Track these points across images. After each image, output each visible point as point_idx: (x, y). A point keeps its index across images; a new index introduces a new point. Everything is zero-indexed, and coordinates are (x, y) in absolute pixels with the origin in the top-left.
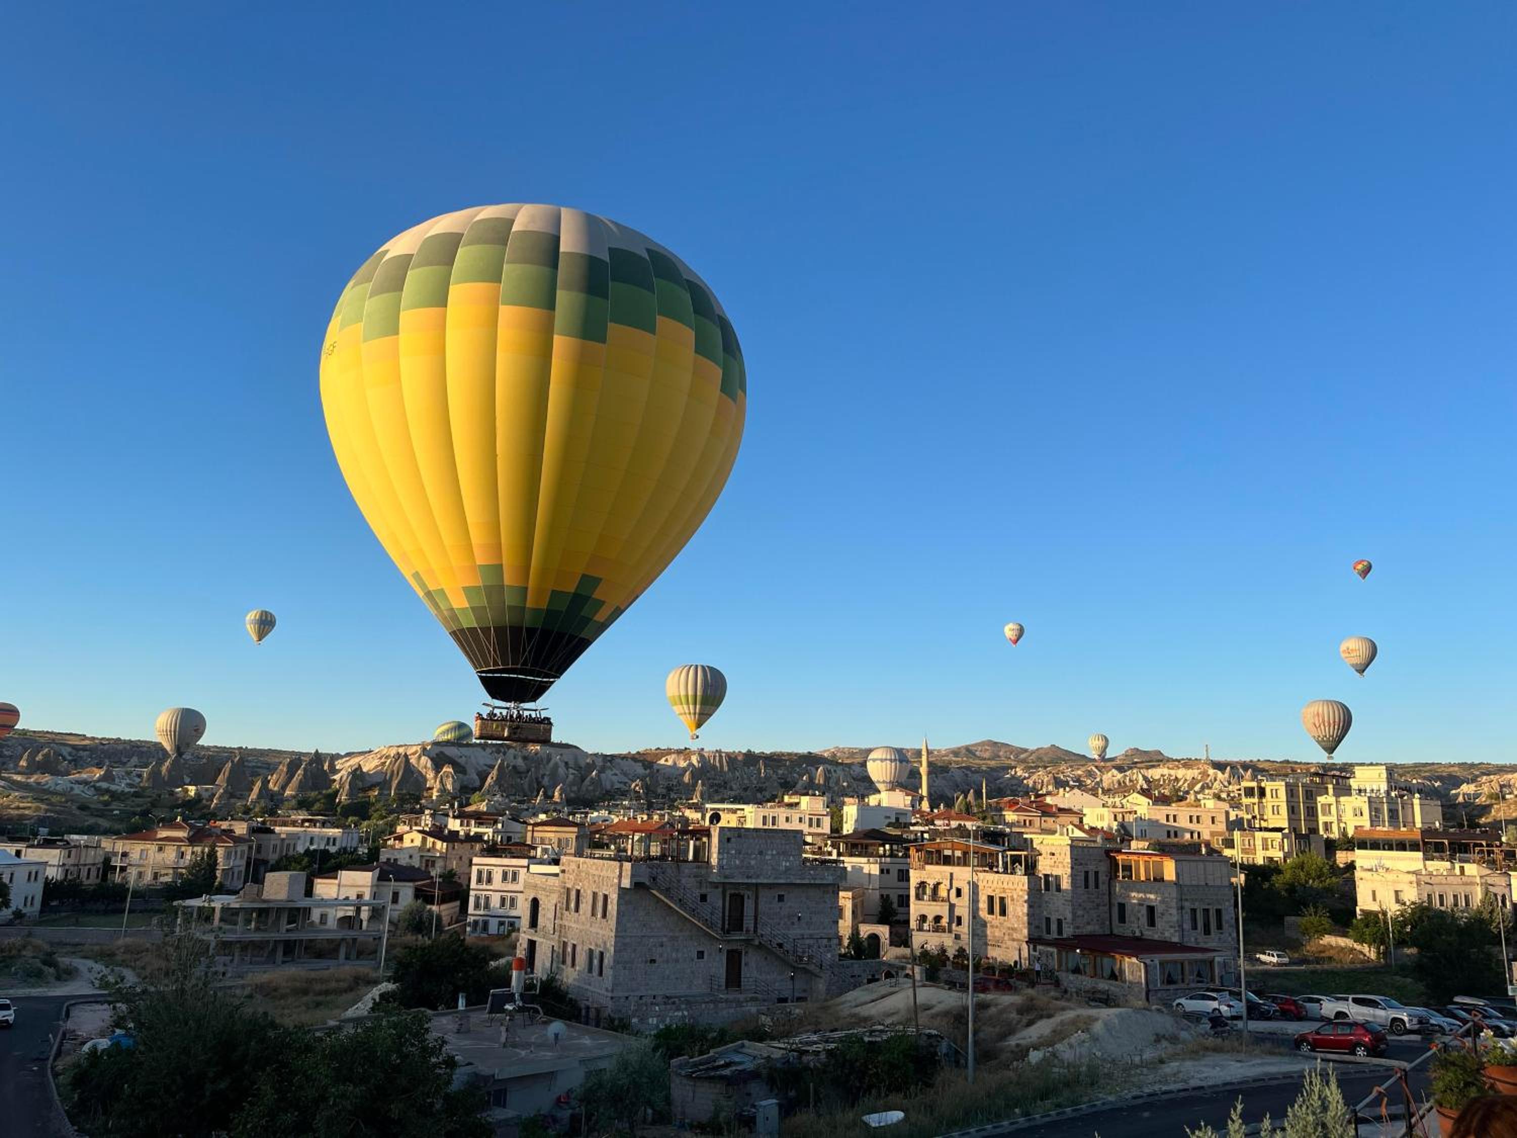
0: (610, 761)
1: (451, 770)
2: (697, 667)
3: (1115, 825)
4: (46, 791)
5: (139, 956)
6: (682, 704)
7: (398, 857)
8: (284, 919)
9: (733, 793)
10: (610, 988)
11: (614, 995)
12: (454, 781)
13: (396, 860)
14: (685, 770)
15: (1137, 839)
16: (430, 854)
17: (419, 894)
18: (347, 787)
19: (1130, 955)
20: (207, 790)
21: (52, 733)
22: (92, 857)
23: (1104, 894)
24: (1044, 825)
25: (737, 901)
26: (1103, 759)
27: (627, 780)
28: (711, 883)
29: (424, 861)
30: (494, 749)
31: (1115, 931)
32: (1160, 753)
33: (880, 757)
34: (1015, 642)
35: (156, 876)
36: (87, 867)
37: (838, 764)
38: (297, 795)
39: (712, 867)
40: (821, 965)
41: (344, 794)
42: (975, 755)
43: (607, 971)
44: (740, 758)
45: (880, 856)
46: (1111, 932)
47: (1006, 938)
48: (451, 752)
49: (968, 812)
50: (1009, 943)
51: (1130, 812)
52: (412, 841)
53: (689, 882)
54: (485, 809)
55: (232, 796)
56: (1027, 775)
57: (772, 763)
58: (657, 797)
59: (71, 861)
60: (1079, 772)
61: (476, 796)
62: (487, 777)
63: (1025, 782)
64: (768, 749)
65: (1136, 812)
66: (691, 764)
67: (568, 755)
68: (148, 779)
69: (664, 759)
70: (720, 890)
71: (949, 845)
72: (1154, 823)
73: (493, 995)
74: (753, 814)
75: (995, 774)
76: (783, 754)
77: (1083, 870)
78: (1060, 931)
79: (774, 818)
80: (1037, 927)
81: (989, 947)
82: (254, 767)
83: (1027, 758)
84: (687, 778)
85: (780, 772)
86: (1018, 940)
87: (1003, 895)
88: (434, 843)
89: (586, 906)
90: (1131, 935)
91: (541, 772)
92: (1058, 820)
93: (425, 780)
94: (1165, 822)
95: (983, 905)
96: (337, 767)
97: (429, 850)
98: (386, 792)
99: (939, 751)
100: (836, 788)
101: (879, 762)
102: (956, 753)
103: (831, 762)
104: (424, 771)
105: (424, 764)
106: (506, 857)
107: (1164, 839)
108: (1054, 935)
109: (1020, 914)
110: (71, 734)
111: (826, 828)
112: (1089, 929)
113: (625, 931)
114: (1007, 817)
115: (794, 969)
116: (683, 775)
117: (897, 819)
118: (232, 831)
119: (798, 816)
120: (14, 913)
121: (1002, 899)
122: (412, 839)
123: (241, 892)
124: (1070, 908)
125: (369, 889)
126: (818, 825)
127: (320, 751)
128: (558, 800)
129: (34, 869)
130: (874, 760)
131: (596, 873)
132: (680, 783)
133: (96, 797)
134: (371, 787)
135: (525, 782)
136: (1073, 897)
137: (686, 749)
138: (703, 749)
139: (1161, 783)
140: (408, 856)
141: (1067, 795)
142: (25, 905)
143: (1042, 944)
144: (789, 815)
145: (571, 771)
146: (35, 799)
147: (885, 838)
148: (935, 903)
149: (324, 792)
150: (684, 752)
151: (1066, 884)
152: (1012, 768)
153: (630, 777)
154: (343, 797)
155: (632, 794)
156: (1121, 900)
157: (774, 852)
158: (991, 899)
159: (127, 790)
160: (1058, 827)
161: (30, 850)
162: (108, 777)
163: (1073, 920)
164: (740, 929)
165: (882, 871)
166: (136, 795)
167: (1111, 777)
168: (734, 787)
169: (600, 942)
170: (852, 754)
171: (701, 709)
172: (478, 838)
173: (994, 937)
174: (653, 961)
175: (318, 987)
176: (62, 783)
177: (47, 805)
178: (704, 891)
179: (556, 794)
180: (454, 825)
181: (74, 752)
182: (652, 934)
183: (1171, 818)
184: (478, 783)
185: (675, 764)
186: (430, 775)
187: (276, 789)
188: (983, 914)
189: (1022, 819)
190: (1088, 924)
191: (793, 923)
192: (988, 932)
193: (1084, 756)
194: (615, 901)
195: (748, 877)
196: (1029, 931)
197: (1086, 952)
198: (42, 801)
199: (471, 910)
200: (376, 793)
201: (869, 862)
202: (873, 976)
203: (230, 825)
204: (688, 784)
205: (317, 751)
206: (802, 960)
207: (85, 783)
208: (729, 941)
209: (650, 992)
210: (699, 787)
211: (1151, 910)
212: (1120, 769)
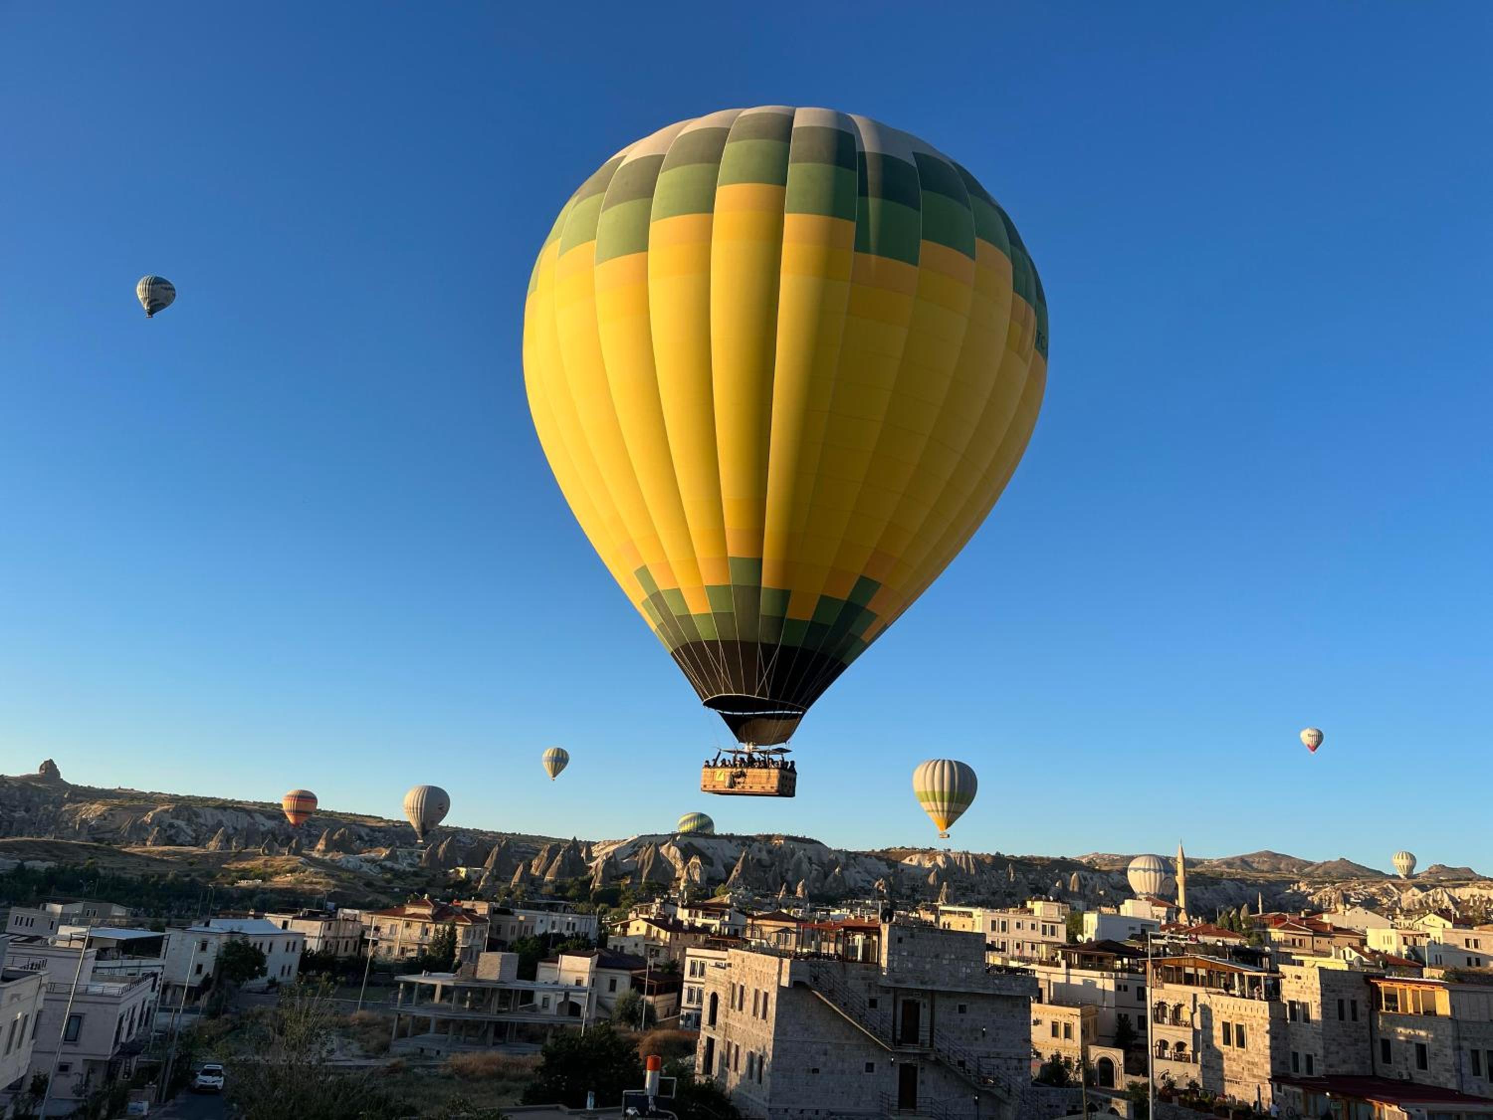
0: (854, 859)
1: (698, 861)
2: (944, 761)
3: (1405, 950)
4: (340, 868)
5: (368, 1029)
6: (928, 801)
7: (624, 944)
8: (495, 1000)
9: (980, 897)
10: (768, 1098)
11: (773, 1105)
12: (701, 873)
13: (622, 948)
14: (930, 871)
15: (1430, 966)
16: (654, 943)
17: (637, 984)
18: (600, 874)
19: (1391, 1102)
20: (476, 872)
21: (355, 815)
22: (350, 930)
23: (1364, 1028)
24: (1317, 946)
25: (911, 1011)
26: (1409, 876)
27: (869, 879)
28: (881, 987)
29: (649, 950)
30: (740, 842)
31: (1379, 1073)
32: (1470, 871)
33: (1142, 866)
34: (1314, 749)
35: (403, 951)
36: (345, 940)
37: (1094, 871)
38: (556, 880)
39: (881, 969)
40: (1009, 1091)
41: (598, 881)
42: (1252, 868)
43: (766, 1079)
44: (988, 861)
45: (1116, 971)
46: (1374, 1073)
47: (1246, 1073)
48: (699, 842)
49: (1232, 928)
50: (1250, 1079)
51: (1422, 935)
52: (638, 929)
53: (856, 985)
54: (728, 902)
55: (497, 878)
56: (1311, 891)
57: (1023, 868)
58: (901, 897)
59: (331, 933)
60: (1373, 890)
61: (721, 888)
62: (732, 869)
63: (1310, 898)
64: (1019, 852)
65: (1428, 936)
66: (936, 865)
67: (811, 850)
68: (426, 860)
69: (908, 858)
70: (892, 995)
71: (1191, 962)
72: (1450, 949)
73: (626, 1096)
74: (981, 918)
75: (1274, 888)
76: (1035, 859)
77: (1337, 998)
78: (1310, 1069)
79: (1004, 923)
80: (1283, 1063)
81: (1226, 1083)
82: (524, 852)
83: (1312, 872)
84: (931, 880)
85: (1031, 877)
86: (1259, 1077)
87: (1240, 1023)
88: (658, 932)
89: (749, 1005)
90: (1398, 1078)
91: (786, 866)
92: (1334, 941)
93: (674, 870)
94: (1464, 948)
95: (1218, 1033)
96: (594, 855)
97: (654, 939)
98: (637, 881)
99: (1210, 861)
100: (1092, 897)
101: (1142, 872)
102: (1229, 863)
103: (1087, 869)
104: (673, 862)
105: (672, 853)
106: (719, 950)
107: (1463, 966)
108: (1303, 1073)
109: (1262, 1046)
110: (370, 817)
111: (1062, 937)
112: (1342, 1070)
113: (785, 1034)
114: (1272, 935)
115: (979, 1093)
116: (928, 876)
117: (1143, 931)
118: (474, 911)
119: (1030, 922)
120: (269, 981)
121: (1240, 1028)
122: (638, 927)
123: (459, 971)
124: (1321, 1043)
125: (587, 975)
126: (1053, 934)
127: (578, 839)
128: (801, 896)
129: (292, 939)
130: (1136, 870)
131: (759, 969)
132: (925, 883)
133: (380, 875)
134: (623, 877)
135: (770, 877)
136: (1323, 1030)
137: (931, 849)
138: (949, 850)
139: (1471, 904)
140: (633, 944)
141: (1347, 913)
142: (282, 973)
143: (1287, 1083)
144: (1020, 921)
145: (815, 866)
146: (328, 875)
147: (1121, 951)
148: (1176, 1028)
149: (580, 878)
150: (929, 852)
151: (1315, 1014)
152: (1294, 883)
153: (875, 875)
154: (596, 885)
155: (876, 893)
156: (1384, 1036)
157: (953, 957)
158: (1226, 1026)
159: (408, 869)
160: (1333, 948)
161: (295, 921)
162: (392, 857)
163: (1325, 1057)
164: (914, 1040)
165: (1118, 987)
166: (415, 874)
167: (1411, 896)
168: (983, 890)
169: (760, 1046)
170: (1113, 861)
171: (949, 806)
172: (706, 928)
173: (1232, 1071)
174: (816, 1071)
175: (514, 1072)
176: (352, 860)
177: (337, 880)
178: (873, 995)
179: (799, 889)
180: (683, 915)
181: (371, 833)
182: (814, 1040)
183: (1472, 943)
184: (724, 876)
185: (920, 863)
186: (679, 865)
187: (537, 874)
188: (1218, 1042)
189: (1290, 937)
190: (1344, 1062)
191: (976, 1039)
192: (1225, 1065)
193: (1380, 872)
194: (775, 1001)
195: (922, 983)
196: (1272, 1067)
197: (1338, 1096)
198: (332, 876)
199: (684, 1003)
200: (628, 882)
201: (1102, 977)
202: (1074, 1107)
203: (474, 905)
204: (933, 886)
205: (575, 838)
206: (986, 1082)
207: (373, 861)
208: (902, 1054)
209: (812, 1106)
210: (944, 889)
211: (1421, 1049)
212: (1422, 888)
